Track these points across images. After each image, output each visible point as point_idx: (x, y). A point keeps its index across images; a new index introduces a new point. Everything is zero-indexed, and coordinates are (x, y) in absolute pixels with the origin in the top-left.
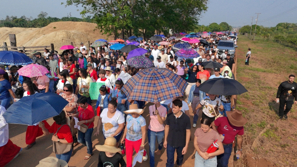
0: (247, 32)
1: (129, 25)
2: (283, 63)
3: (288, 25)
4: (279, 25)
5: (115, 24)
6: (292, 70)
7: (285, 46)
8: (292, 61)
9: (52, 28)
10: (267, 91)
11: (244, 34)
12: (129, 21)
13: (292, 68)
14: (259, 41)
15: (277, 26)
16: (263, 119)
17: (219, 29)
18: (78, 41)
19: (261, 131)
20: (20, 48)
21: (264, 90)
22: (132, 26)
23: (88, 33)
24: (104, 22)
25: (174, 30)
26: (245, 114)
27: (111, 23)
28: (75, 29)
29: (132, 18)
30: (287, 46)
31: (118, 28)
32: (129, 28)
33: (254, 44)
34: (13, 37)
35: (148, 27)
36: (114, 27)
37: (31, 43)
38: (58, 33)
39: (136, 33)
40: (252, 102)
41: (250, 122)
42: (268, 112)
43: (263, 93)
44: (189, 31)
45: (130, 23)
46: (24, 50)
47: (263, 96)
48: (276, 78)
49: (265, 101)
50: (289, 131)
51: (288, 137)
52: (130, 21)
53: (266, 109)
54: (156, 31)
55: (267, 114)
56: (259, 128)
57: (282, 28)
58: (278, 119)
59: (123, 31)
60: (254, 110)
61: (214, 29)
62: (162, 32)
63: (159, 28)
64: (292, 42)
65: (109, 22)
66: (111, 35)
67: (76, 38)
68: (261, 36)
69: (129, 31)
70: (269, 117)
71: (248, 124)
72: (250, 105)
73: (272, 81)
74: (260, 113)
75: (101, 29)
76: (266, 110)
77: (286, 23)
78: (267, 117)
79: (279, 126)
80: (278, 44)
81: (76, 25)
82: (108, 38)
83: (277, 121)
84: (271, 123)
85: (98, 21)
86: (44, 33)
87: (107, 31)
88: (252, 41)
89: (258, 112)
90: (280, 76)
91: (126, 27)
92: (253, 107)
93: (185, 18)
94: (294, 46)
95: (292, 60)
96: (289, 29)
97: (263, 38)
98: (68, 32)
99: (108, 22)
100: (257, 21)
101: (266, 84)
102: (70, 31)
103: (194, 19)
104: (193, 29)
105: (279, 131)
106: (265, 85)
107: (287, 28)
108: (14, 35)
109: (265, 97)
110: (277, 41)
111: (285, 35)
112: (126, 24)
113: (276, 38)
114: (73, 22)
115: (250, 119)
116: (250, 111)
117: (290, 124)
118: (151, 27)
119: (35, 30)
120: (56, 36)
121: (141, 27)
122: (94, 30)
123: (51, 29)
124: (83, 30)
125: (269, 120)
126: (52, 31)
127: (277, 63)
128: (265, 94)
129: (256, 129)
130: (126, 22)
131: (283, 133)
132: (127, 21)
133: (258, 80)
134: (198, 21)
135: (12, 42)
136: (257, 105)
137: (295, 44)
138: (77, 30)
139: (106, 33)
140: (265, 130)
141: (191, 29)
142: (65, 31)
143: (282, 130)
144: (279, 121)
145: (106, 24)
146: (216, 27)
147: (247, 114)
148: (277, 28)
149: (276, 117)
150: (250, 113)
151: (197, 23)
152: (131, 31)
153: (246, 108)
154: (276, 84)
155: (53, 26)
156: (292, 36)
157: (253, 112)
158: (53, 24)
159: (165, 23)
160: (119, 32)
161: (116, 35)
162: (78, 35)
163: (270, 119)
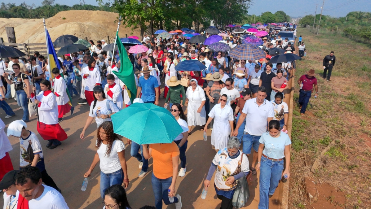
0: (309, 24)
1: (159, 15)
2: (353, 63)
3: (361, 15)
4: (350, 14)
5: (142, 14)
6: (365, 73)
7: (357, 41)
8: (365, 61)
9: (61, 18)
10: (332, 99)
11: (305, 26)
12: (159, 10)
13: (364, 70)
14: (324, 36)
15: (347, 16)
16: (327, 134)
17: (273, 19)
18: (94, 35)
19: (324, 149)
20: (20, 45)
21: (328, 97)
22: (164, 16)
23: (106, 25)
24: (127, 12)
25: (216, 21)
26: (305, 127)
27: (137, 13)
28: (91, 21)
29: (163, 6)
30: (359, 42)
31: (145, 19)
32: (160, 19)
33: (317, 39)
34: (11, 30)
35: (184, 18)
36: (140, 17)
37: (35, 39)
38: (68, 26)
39: (168, 26)
40: (314, 113)
41: (310, 137)
42: (333, 125)
43: (327, 101)
44: (236, 22)
45: (161, 13)
46: (26, 47)
47: (328, 106)
48: (344, 83)
49: (330, 112)
50: (358, 149)
51: (357, 156)
52: (161, 9)
53: (331, 121)
54: (193, 23)
55: (332, 128)
56: (322, 145)
57: (353, 18)
58: (344, 134)
59: (151, 23)
60: (316, 122)
61: (268, 20)
62: (202, 24)
63: (198, 19)
64: (366, 36)
65: (134, 12)
66: (136, 28)
67: (92, 32)
68: (327, 29)
69: (159, 23)
70: (334, 132)
71: (308, 140)
72: (310, 117)
73: (339, 86)
74: (323, 126)
75: (123, 20)
76: (330, 123)
77: (359, 12)
78: (332, 132)
79: (346, 143)
80: (348, 39)
81: (91, 15)
82: (133, 32)
83: (344, 136)
84: (337, 139)
85: (120, 10)
86: (50, 26)
87: (131, 22)
88: (315, 35)
89: (320, 125)
90: (349, 80)
91: (155, 18)
92: (314, 119)
93: (231, 6)
94: (367, 41)
95: (365, 59)
96: (362, 19)
97: (329, 31)
98: (81, 24)
99: (132, 11)
100: (322, 9)
101: (331, 91)
102: (84, 23)
103: (242, 6)
104: (241, 20)
105: (346, 149)
106: (329, 91)
107: (360, 18)
108: (12, 28)
109: (330, 106)
110: (346, 35)
111: (357, 28)
112: (155, 14)
113: (346, 31)
114: (87, 11)
115: (311, 134)
116: (311, 124)
117: (359, 140)
118: (187, 17)
119: (39, 21)
120: (66, 29)
121: (175, 17)
122: (115, 22)
123: (59, 20)
124: (101, 22)
125: (334, 136)
126: (60, 23)
127: (346, 63)
128: (330, 102)
129: (318, 146)
130: (155, 11)
131: (351, 151)
132: (157, 10)
133: (321, 85)
134: (247, 10)
135: (10, 38)
136: (319, 117)
137: (369, 39)
138: (93, 22)
139: (130, 26)
140: (328, 148)
141: (238, 20)
142: (77, 23)
143: (350, 148)
144: (346, 136)
145: (130, 13)
146: (270, 17)
147: (307, 128)
148: (348, 18)
149: (342, 131)
150: (311, 127)
151: (246, 12)
152: (161, 23)
153: (306, 121)
154: (344, 90)
155: (62, 17)
156: (367, 29)
157: (315, 125)
158: (62, 14)
159: (206, 12)
160: (147, 24)
161: (143, 28)
162: (94, 28)
163: (335, 134)
